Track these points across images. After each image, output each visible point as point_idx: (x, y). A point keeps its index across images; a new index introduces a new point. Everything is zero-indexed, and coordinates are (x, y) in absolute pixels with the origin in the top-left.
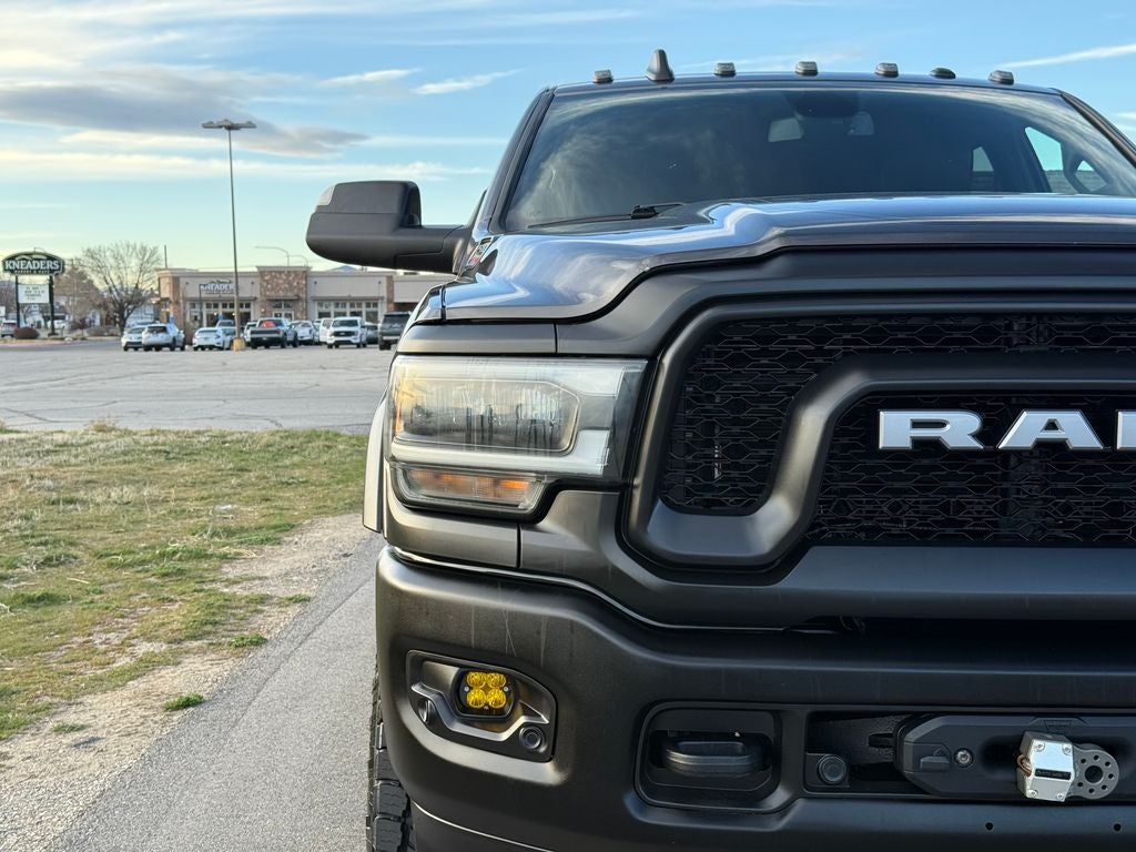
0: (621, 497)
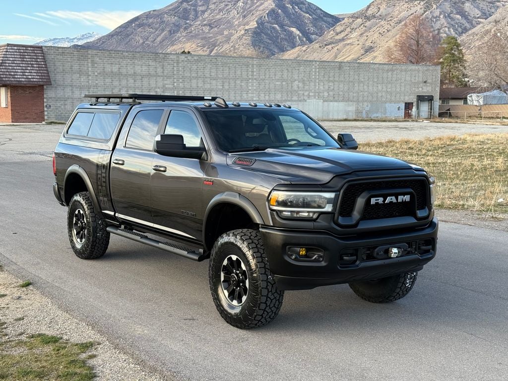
0: (334, 215)
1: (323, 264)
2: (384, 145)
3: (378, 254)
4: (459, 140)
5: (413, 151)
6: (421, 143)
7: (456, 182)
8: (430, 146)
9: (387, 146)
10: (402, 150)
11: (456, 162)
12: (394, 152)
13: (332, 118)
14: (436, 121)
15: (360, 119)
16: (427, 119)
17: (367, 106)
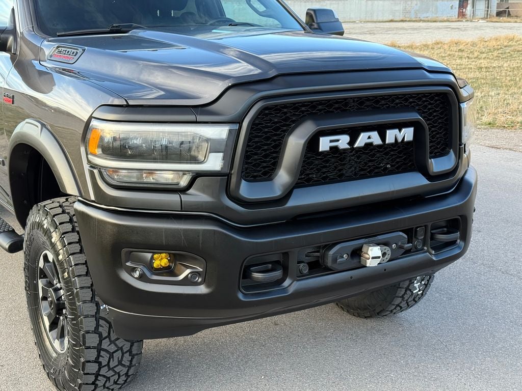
0: (228, 179)
1: (202, 289)
2: (430, 47)
3: (335, 260)
4: (518, 41)
5: (464, 54)
6: (474, 44)
7: (513, 91)
8: (484, 48)
9: (433, 48)
10: (451, 53)
11: (514, 65)
12: (441, 55)
13: (376, 19)
14: (494, 20)
15: (408, 20)
16: (482, 19)
17: (416, 5)
